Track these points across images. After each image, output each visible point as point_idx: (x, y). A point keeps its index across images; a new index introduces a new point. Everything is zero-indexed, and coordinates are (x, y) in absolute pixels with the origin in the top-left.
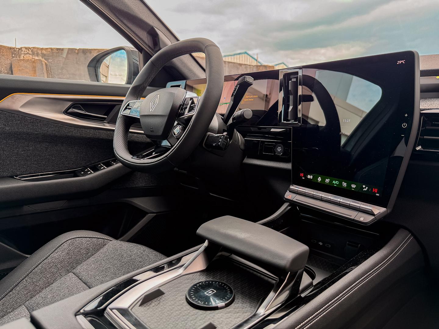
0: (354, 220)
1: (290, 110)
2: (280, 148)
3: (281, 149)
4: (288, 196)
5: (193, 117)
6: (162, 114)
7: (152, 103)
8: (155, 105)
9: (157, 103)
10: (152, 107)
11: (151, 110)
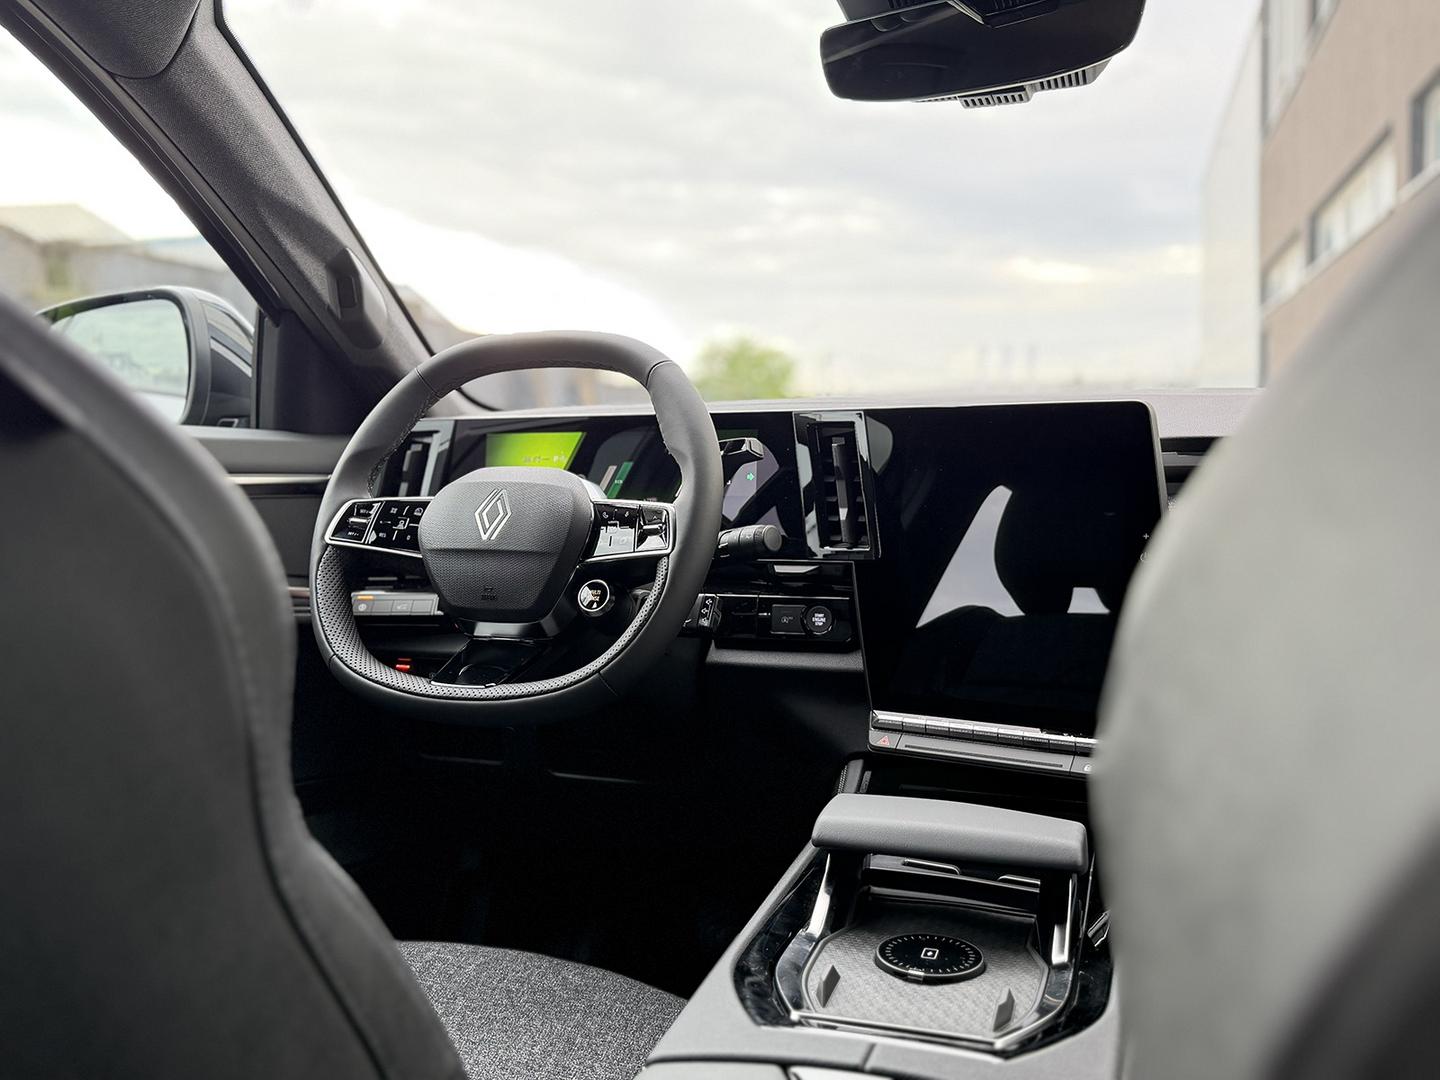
0: (1070, 774)
2: (822, 615)
3: (824, 620)
4: (880, 740)
5: (665, 560)
6: (535, 549)
7: (484, 514)
8: (501, 521)
9: (507, 517)
10: (487, 526)
11: (485, 537)
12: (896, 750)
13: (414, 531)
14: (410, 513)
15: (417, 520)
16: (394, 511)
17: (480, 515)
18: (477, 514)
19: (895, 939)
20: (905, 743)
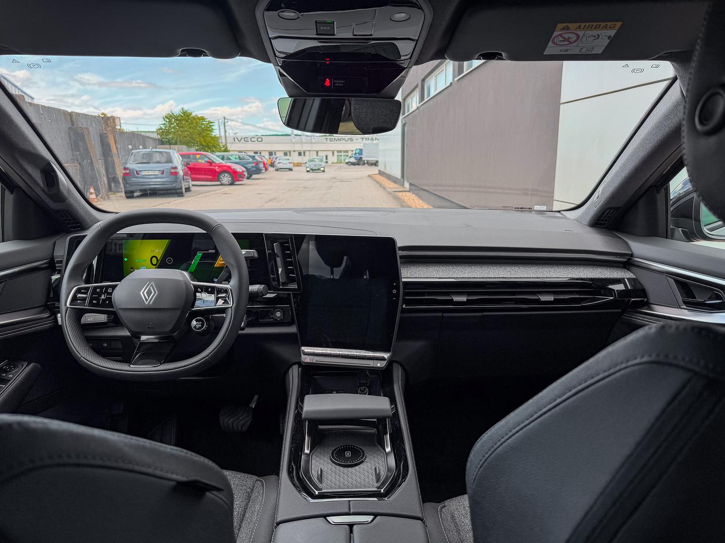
0: (373, 367)
1: (280, 273)
2: (279, 312)
3: (280, 315)
4: (306, 359)
5: (230, 309)
6: (171, 307)
7: (145, 293)
8: (153, 296)
9: (156, 294)
10: (147, 298)
11: (147, 303)
12: (312, 363)
13: (110, 299)
14: (106, 292)
15: (111, 294)
16: (98, 290)
17: (143, 293)
18: (141, 293)
19: (336, 449)
20: (315, 360)
